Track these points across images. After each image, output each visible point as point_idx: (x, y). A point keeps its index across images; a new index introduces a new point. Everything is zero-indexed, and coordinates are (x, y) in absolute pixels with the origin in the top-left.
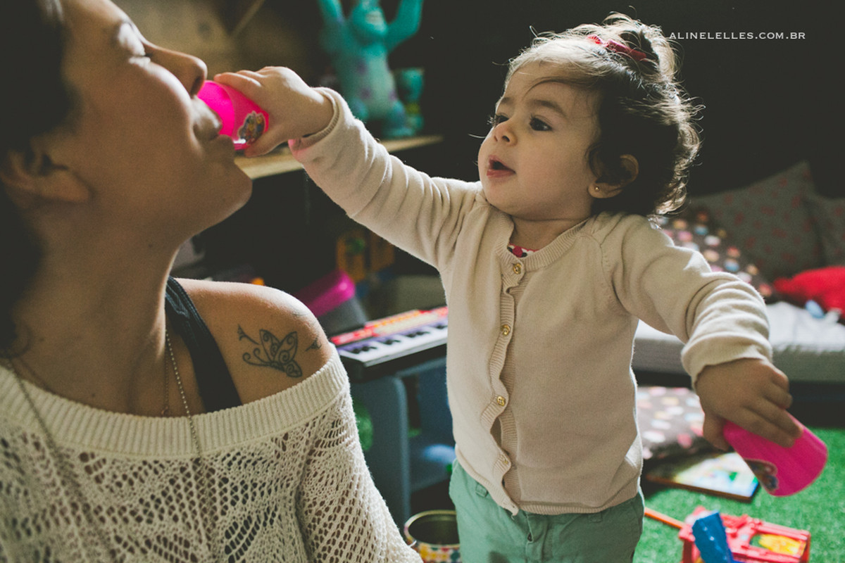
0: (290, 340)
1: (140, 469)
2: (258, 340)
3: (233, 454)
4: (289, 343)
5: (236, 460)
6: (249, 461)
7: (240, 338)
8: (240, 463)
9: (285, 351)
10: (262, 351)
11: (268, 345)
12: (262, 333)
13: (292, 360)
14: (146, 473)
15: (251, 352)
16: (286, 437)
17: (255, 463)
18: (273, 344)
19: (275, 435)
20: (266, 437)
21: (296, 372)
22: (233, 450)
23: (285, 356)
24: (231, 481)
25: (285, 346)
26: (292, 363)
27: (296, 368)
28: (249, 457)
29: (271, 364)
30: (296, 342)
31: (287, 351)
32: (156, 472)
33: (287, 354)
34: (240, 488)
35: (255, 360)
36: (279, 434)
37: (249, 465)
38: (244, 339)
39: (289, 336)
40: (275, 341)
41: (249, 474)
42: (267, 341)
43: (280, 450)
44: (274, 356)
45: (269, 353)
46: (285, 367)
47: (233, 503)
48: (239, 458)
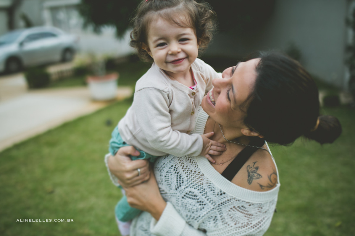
0: (258, 176)
1: (194, 163)
2: (254, 166)
3: (210, 182)
4: (257, 175)
5: (209, 184)
6: (211, 188)
7: (253, 163)
8: (209, 186)
9: (254, 175)
10: (252, 169)
11: (254, 169)
12: (257, 167)
13: (253, 179)
14: (194, 165)
15: (250, 166)
16: (224, 193)
17: (212, 190)
18: (255, 171)
19: (222, 190)
20: (220, 188)
21: (250, 182)
22: (211, 182)
23: (252, 176)
24: (203, 186)
25: (255, 175)
26: (251, 179)
27: (251, 181)
28: (212, 187)
29: (249, 173)
30: (258, 178)
31: (254, 176)
32: (195, 167)
33: (253, 176)
34: (203, 189)
35: (248, 168)
36: (223, 191)
37: (210, 189)
38: (253, 164)
39: (260, 175)
40: (256, 171)
41: (208, 190)
42: (255, 169)
43: (219, 194)
44: (251, 173)
45: (252, 171)
46: (249, 178)
47: (198, 190)
48: (210, 184)
